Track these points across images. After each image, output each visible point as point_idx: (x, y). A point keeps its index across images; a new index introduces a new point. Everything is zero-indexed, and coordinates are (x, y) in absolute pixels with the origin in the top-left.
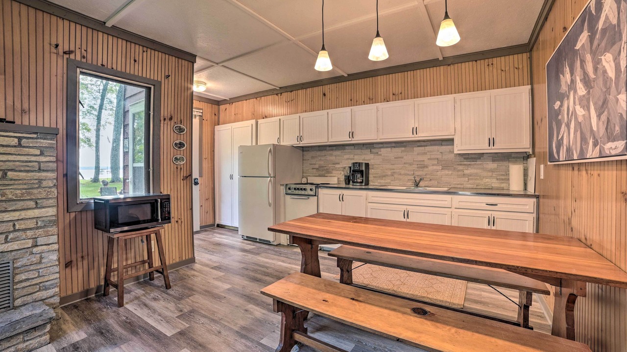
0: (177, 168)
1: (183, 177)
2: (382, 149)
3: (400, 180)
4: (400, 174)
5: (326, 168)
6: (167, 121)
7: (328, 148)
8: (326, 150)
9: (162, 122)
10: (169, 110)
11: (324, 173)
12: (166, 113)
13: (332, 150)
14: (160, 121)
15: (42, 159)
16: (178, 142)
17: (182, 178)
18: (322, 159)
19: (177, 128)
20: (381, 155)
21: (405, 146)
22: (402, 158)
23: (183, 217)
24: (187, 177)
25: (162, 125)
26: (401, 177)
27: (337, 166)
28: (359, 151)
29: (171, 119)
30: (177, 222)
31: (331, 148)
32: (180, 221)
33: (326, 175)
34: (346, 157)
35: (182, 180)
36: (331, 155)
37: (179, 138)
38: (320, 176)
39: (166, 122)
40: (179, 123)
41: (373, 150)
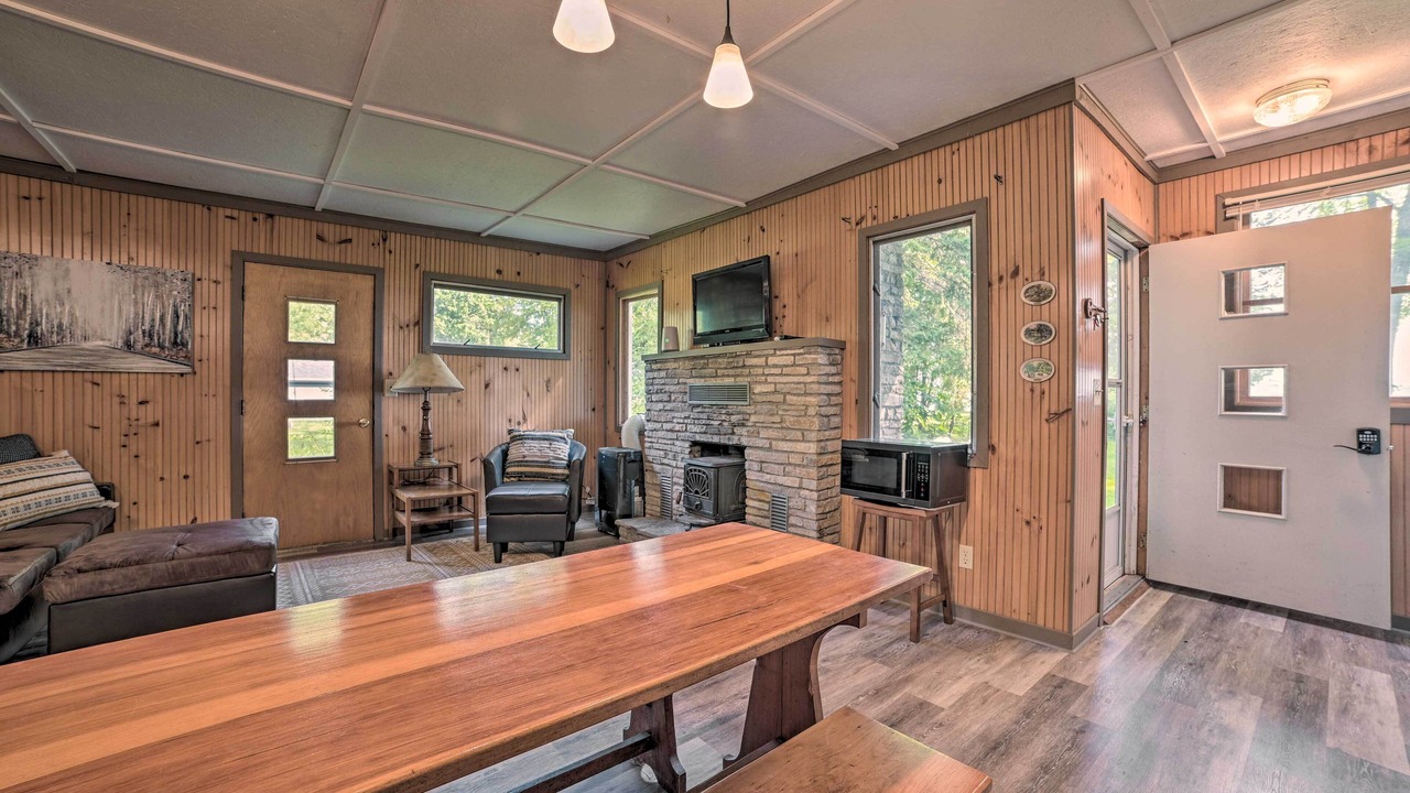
0: (1032, 390)
1: (1050, 414)
6: (1007, 280)
9: (995, 286)
10: (1011, 254)
12: (1003, 264)
14: (990, 284)
15: (808, 379)
16: (1033, 325)
17: (1045, 416)
19: (1031, 292)
23: (1044, 517)
24: (1058, 415)
25: (995, 293)
29: (1015, 273)
30: (1028, 523)
32: (1035, 525)
35: (1044, 422)
37: (1036, 316)
39: (1004, 284)
40: (1037, 277)
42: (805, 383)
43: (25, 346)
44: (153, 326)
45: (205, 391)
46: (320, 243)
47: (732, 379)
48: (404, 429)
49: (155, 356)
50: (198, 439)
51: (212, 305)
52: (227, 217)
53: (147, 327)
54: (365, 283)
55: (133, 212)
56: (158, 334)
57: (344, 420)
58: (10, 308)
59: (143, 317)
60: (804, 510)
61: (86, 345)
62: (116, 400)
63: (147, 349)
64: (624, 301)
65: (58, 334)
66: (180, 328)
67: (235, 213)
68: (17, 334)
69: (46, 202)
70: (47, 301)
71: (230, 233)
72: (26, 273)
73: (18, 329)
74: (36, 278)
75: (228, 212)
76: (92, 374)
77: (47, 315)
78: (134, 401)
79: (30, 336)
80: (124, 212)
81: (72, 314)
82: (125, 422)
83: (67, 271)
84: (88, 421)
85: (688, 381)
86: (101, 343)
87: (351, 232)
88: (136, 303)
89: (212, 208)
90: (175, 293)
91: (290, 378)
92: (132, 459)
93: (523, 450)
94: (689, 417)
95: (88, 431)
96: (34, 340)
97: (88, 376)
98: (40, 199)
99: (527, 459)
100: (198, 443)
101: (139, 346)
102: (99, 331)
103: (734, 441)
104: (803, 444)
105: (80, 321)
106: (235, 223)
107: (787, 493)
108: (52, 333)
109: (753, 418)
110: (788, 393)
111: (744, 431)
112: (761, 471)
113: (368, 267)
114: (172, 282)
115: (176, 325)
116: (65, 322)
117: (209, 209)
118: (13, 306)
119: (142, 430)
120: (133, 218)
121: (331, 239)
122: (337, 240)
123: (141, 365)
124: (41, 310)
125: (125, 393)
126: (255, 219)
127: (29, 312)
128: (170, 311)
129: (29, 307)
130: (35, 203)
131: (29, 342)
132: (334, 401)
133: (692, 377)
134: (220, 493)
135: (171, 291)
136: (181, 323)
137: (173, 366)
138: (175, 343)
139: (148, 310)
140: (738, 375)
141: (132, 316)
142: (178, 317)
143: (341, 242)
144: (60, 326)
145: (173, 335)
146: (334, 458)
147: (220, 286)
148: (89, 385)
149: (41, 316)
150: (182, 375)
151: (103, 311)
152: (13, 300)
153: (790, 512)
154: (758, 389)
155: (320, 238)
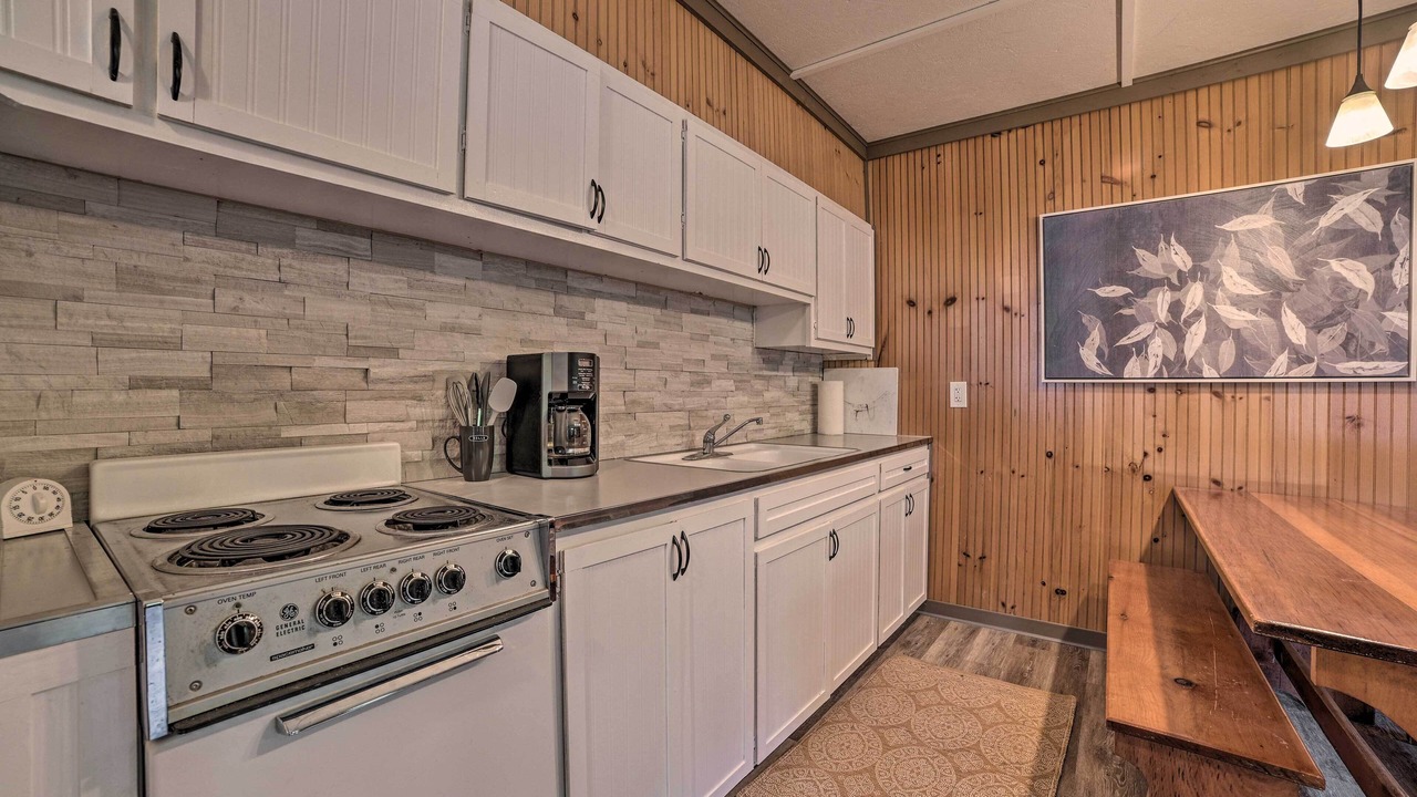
2: (599, 303)
3: (648, 429)
4: (652, 409)
5: (284, 380)
7: (305, 233)
8: (289, 242)
11: (268, 414)
13: (347, 256)
18: (251, 303)
20: (592, 326)
21: (664, 305)
22: (656, 345)
26: (650, 418)
27: (381, 368)
28: (504, 294)
31: (332, 239)
33: (287, 433)
34: (439, 313)
36: (342, 289)
38: (221, 444)
41: (565, 300)
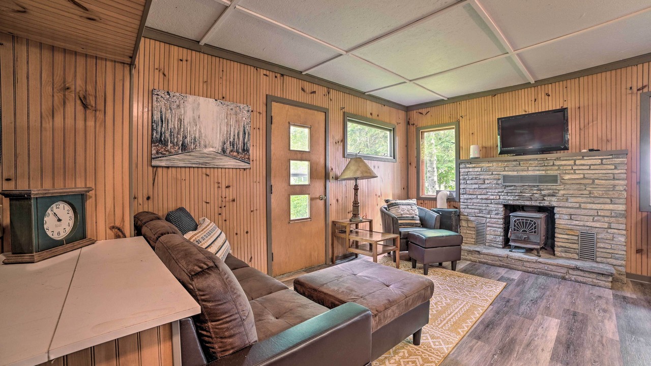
15: (616, 171)
42: (613, 174)
43: (180, 152)
44: (234, 139)
45: (255, 180)
46: (303, 92)
47: (544, 172)
48: (337, 200)
49: (235, 158)
50: (252, 209)
51: (258, 127)
52: (264, 75)
53: (232, 140)
54: (321, 116)
55: (225, 70)
56: (236, 144)
57: (314, 196)
58: (175, 127)
59: (230, 133)
60: (613, 240)
61: (206, 151)
62: (216, 185)
63: (232, 153)
64: (422, 132)
65: (194, 144)
66: (246, 140)
67: (268, 73)
68: (177, 145)
69: (189, 63)
70: (190, 123)
71: (266, 83)
72: (182, 106)
73: (177, 141)
74: (186, 109)
75: (265, 72)
76: (205, 167)
77: (190, 131)
78: (224, 187)
79: (182, 145)
80: (221, 69)
81: (200, 131)
82: (220, 199)
83: (199, 104)
84: (204, 199)
85: (502, 173)
86: (211, 149)
87: (315, 88)
88: (227, 124)
89: (258, 69)
90: (244, 119)
91: (292, 171)
92: (223, 221)
93: (400, 211)
94: (503, 192)
95: (204, 204)
96: (184, 147)
97: (204, 170)
98: (187, 61)
99: (403, 216)
100: (252, 211)
101: (228, 152)
102: (211, 142)
103: (546, 204)
104: (611, 205)
105: (203, 135)
106: (268, 78)
107: (594, 231)
108: (191, 143)
109: (562, 192)
110: (596, 179)
111: (554, 199)
112: (571, 219)
113: (322, 108)
114: (243, 112)
115: (244, 140)
116: (197, 136)
117: (257, 69)
118: (176, 127)
119: (227, 204)
120: (225, 73)
121: (307, 91)
122: (310, 92)
123: (229, 163)
124: (187, 129)
125: (220, 181)
126: (276, 77)
127: (182, 130)
128: (242, 129)
129: (182, 126)
130: (184, 62)
131: (182, 149)
132: (309, 185)
133: (505, 171)
134: (262, 241)
135: (242, 118)
136: (246, 138)
137: (243, 164)
138: (244, 150)
139: (232, 130)
140: (547, 170)
141: (225, 133)
142: (245, 134)
143: (311, 93)
144: (195, 138)
145: (243, 144)
146: (310, 218)
147: (261, 115)
148: (204, 176)
149: (187, 133)
150: (245, 169)
151: (213, 129)
152: (176, 123)
153: (598, 240)
154: (567, 177)
155: (303, 90)
